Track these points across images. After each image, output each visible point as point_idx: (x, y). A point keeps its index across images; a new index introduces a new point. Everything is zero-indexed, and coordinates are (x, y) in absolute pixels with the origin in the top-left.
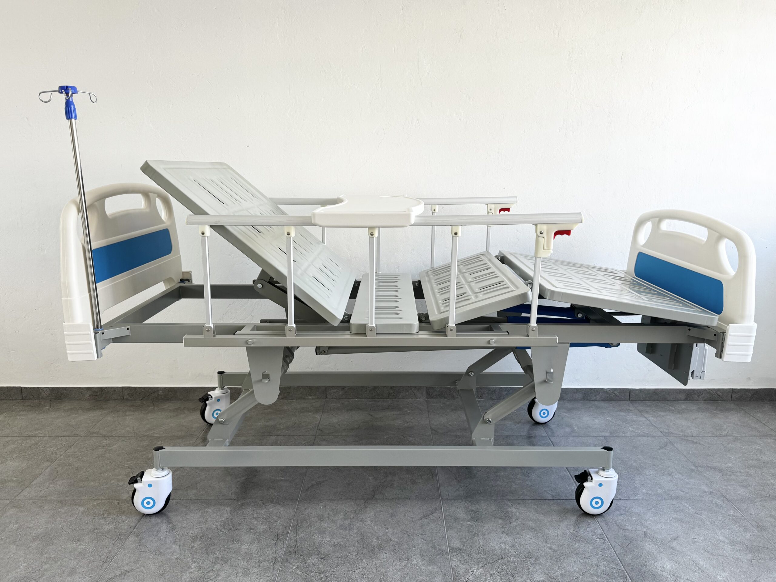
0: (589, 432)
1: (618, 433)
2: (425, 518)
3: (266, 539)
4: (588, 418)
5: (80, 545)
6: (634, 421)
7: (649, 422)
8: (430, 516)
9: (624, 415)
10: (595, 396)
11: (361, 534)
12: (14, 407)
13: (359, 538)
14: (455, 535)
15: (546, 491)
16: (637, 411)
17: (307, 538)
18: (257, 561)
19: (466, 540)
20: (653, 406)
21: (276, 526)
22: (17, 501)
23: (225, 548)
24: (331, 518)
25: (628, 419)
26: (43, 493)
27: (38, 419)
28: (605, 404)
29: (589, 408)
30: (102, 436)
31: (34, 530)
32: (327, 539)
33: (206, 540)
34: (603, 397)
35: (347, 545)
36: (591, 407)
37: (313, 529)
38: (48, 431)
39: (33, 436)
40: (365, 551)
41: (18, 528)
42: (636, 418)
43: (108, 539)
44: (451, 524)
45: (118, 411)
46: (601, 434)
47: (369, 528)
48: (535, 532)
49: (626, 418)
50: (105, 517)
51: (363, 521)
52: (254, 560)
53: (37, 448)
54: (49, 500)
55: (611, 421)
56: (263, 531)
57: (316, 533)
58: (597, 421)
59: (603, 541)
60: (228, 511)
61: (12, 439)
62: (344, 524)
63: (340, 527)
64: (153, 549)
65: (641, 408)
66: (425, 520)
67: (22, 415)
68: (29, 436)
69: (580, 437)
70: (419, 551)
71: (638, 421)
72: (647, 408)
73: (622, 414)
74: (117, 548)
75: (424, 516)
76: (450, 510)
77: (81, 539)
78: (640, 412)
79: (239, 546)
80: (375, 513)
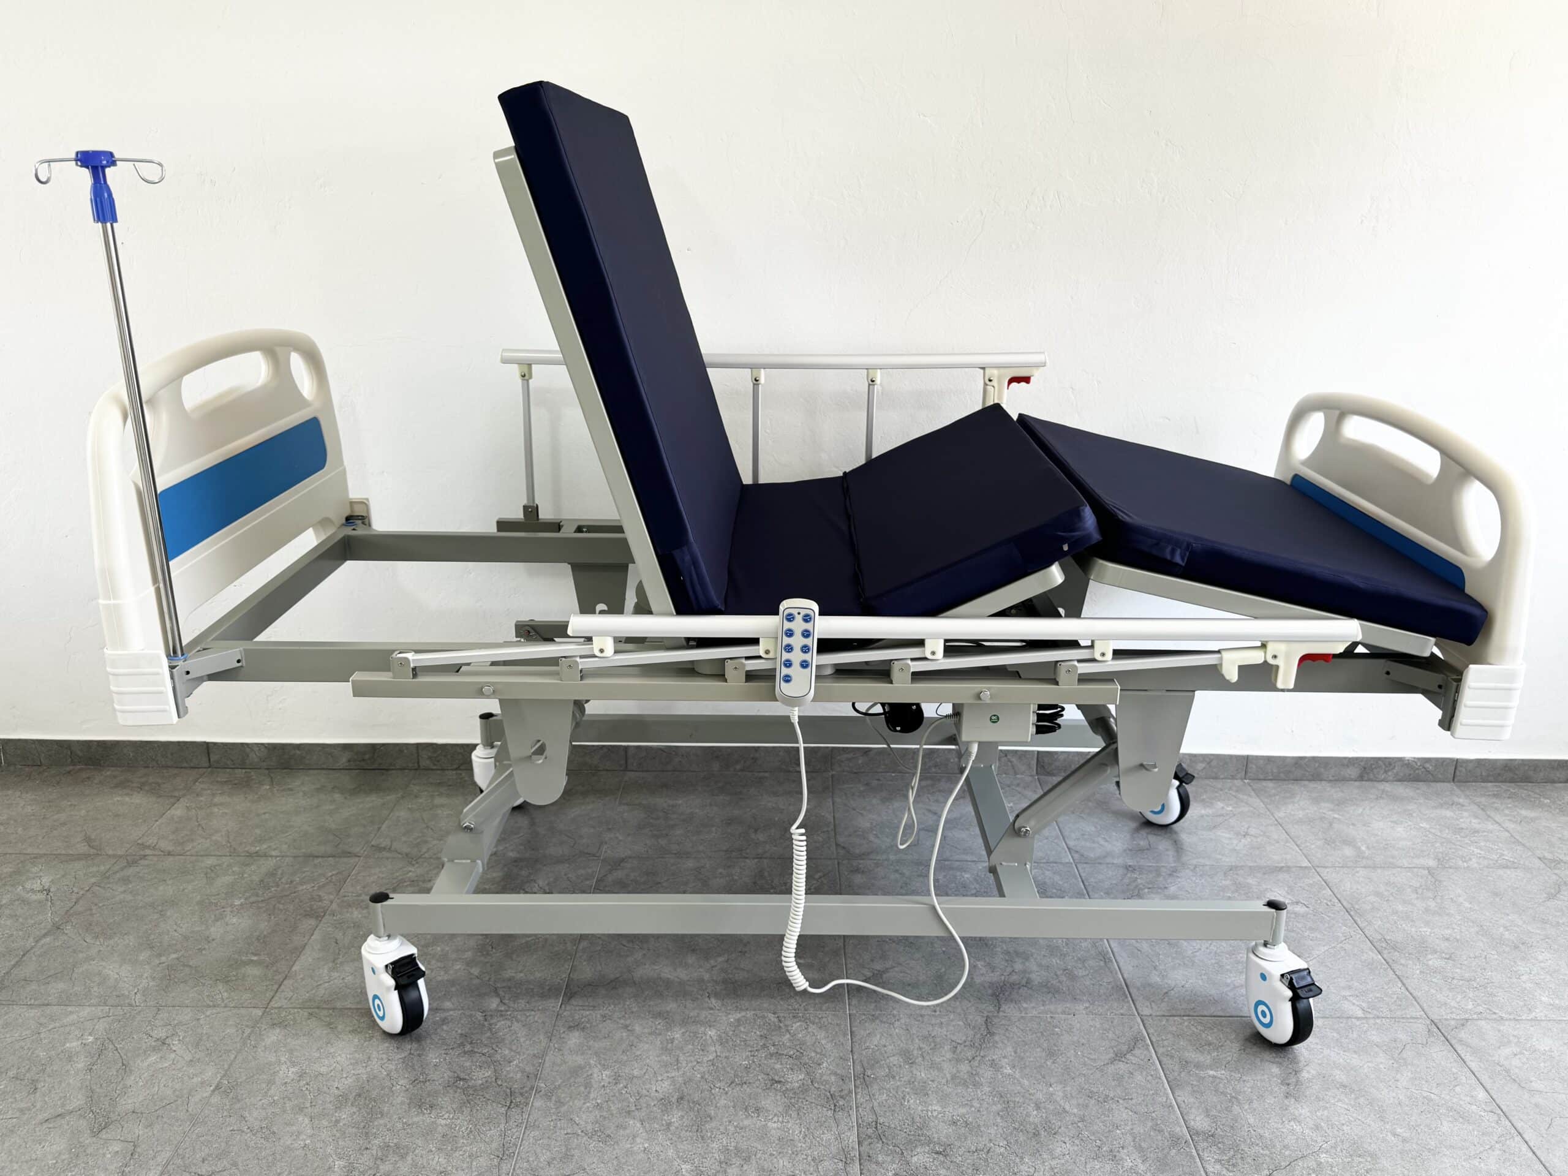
0: (1393, 857)
1: (1454, 861)
2: (1120, 1061)
3: (811, 1108)
4: (1381, 824)
5: (437, 1117)
6: (1477, 832)
7: (1507, 834)
8: (1127, 1056)
9: (1453, 818)
10: (1386, 772)
11: (1001, 1096)
12: (198, 786)
13: (999, 1107)
14: (1192, 1100)
15: (1345, 998)
16: (1476, 807)
17: (894, 1105)
18: (810, 1158)
19: (1217, 1114)
20: (1505, 795)
21: (822, 1075)
22: (276, 1011)
23: (736, 1127)
24: (927, 1058)
25: (1463, 826)
26: (323, 992)
27: (258, 815)
28: (1407, 790)
29: (1377, 799)
30: (400, 856)
31: (334, 1081)
32: (936, 1108)
33: (691, 1109)
34: (1402, 774)
35: (982, 1123)
36: (1381, 797)
37: (899, 1083)
38: (286, 843)
39: (257, 854)
40: (1022, 1138)
41: (301, 1075)
42: (1479, 823)
43: (491, 1105)
44: (1176, 1074)
45: (416, 797)
46: (1417, 861)
47: (1014, 1084)
48: (1353, 1096)
49: (1458, 825)
50: (468, 1051)
51: (993, 1064)
52: (803, 1156)
53: (278, 886)
54: (341, 1009)
55: (1430, 832)
56: (800, 1087)
57: (908, 1094)
58: (1400, 830)
59: (1496, 1116)
60: (715, 1038)
61: (219, 862)
62: (958, 1071)
63: (952, 1079)
64: (589, 1127)
65: (1483, 800)
66: (1121, 1065)
67: (221, 804)
68: (250, 855)
69: (1379, 871)
70: (1129, 1138)
71: (1484, 831)
72: (1494, 800)
73: (1448, 813)
74: (516, 1124)
75: (1116, 1055)
76: (1166, 1043)
77: (435, 1102)
78: (1482, 809)
79: (764, 1123)
80: (1013, 1048)
